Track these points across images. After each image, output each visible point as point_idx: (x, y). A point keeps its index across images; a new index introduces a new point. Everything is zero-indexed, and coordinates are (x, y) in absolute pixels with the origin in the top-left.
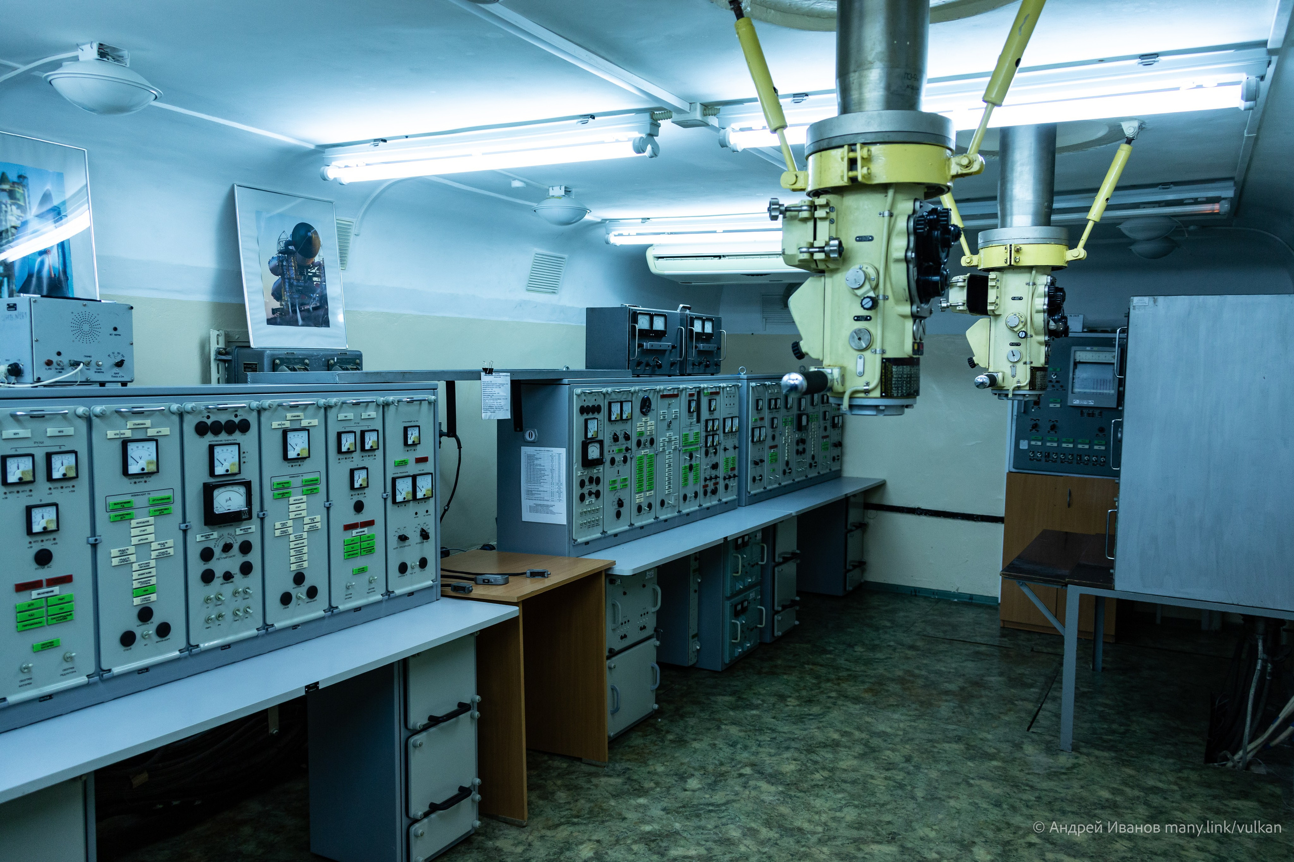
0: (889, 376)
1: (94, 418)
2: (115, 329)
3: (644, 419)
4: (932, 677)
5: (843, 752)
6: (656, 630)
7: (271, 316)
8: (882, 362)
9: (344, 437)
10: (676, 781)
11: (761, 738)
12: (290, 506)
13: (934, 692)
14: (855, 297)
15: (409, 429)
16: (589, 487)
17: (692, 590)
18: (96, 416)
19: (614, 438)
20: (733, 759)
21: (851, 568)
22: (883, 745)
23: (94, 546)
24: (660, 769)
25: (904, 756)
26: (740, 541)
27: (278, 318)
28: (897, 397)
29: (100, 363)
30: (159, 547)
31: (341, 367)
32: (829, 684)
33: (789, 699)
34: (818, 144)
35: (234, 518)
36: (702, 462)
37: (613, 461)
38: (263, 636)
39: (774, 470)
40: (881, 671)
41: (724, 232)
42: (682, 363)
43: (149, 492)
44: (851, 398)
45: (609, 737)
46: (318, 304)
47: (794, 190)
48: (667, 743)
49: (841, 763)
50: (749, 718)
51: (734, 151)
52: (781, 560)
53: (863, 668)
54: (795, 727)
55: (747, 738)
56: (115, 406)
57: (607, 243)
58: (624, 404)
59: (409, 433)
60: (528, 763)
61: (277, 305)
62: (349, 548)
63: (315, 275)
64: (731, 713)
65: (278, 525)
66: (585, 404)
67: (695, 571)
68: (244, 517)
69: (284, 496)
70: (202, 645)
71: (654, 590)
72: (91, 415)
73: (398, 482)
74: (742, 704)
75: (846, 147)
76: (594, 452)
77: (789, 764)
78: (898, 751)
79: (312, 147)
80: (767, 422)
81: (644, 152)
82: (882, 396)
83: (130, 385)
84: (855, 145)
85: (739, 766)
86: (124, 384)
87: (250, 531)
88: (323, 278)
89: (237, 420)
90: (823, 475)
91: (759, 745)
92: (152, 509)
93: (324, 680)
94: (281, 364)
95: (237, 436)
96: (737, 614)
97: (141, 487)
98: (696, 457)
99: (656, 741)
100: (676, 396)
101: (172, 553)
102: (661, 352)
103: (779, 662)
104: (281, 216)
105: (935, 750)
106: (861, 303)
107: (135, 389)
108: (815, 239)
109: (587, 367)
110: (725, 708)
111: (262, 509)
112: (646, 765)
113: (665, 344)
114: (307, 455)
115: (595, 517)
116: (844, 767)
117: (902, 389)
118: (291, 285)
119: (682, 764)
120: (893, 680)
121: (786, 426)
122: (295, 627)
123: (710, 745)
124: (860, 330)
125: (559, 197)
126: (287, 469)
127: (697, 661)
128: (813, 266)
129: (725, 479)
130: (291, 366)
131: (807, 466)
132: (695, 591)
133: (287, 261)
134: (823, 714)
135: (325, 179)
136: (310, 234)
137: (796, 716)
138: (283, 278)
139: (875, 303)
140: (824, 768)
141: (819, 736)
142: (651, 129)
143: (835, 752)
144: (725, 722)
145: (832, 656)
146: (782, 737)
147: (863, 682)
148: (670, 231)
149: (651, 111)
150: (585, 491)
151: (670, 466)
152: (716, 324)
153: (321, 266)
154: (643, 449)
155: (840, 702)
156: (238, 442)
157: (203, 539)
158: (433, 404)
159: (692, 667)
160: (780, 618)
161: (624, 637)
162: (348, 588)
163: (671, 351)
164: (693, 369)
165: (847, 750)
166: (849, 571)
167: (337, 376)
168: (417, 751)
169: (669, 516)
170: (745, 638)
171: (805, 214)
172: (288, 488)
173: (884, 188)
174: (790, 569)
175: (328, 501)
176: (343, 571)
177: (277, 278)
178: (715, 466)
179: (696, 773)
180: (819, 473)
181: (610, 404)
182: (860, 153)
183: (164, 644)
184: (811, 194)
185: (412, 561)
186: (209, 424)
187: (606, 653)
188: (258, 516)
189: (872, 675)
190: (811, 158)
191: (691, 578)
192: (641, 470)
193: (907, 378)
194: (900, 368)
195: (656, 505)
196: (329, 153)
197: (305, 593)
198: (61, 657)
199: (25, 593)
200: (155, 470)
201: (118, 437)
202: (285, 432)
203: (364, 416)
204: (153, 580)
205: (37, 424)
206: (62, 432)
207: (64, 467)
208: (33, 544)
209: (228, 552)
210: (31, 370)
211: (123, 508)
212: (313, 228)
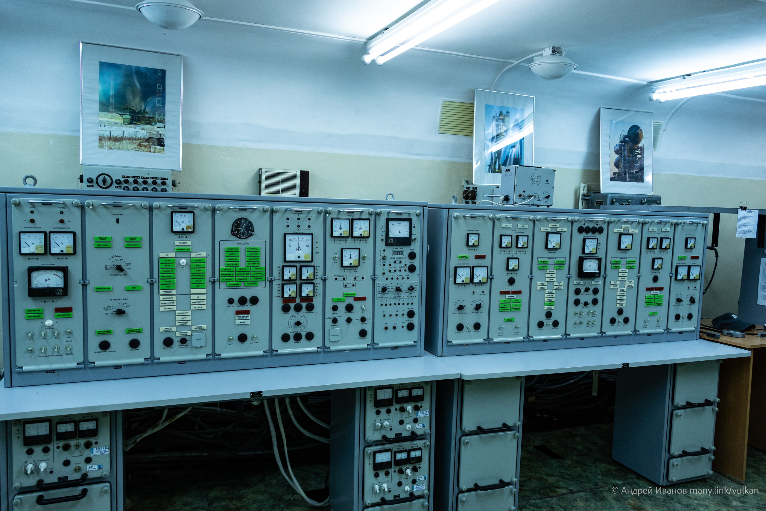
1: (536, 221)
2: (547, 181)
7: (613, 176)
9: (651, 240)
12: (619, 274)
15: (689, 239)
23: (531, 279)
27: (617, 177)
29: (540, 196)
30: (557, 284)
31: (649, 204)
35: (592, 276)
38: (600, 337)
43: (555, 258)
46: (638, 170)
56: (545, 216)
59: (689, 241)
61: (616, 170)
62: (648, 300)
63: (638, 153)
65: (612, 282)
68: (596, 276)
69: (617, 268)
70: (571, 335)
72: (535, 220)
73: (680, 268)
79: (645, 83)
83: (550, 207)
86: (548, 206)
87: (598, 283)
88: (643, 155)
89: (597, 227)
92: (556, 266)
93: (632, 364)
94: (616, 202)
95: (597, 235)
97: (552, 255)
101: (562, 288)
104: (623, 122)
107: (553, 209)
111: (605, 273)
114: (630, 248)
118: (625, 159)
122: (616, 336)
126: (620, 254)
130: (621, 203)
133: (624, 146)
135: (651, 100)
136: (638, 131)
138: (621, 156)
153: (642, 149)
156: (597, 238)
157: (577, 283)
158: (705, 226)
162: (645, 322)
167: (647, 208)
168: (678, 419)
172: (619, 264)
175: (639, 274)
176: (644, 312)
177: (618, 156)
183: (555, 330)
185: (684, 314)
186: (584, 228)
188: (603, 276)
196: (655, 86)
197: (623, 319)
198: (514, 326)
199: (504, 295)
200: (559, 248)
201: (545, 230)
202: (620, 235)
203: (663, 230)
204: (553, 300)
205: (514, 222)
206: (523, 226)
207: (523, 242)
208: (508, 275)
209: (587, 292)
210: (513, 199)
211: (544, 264)
212: (640, 128)
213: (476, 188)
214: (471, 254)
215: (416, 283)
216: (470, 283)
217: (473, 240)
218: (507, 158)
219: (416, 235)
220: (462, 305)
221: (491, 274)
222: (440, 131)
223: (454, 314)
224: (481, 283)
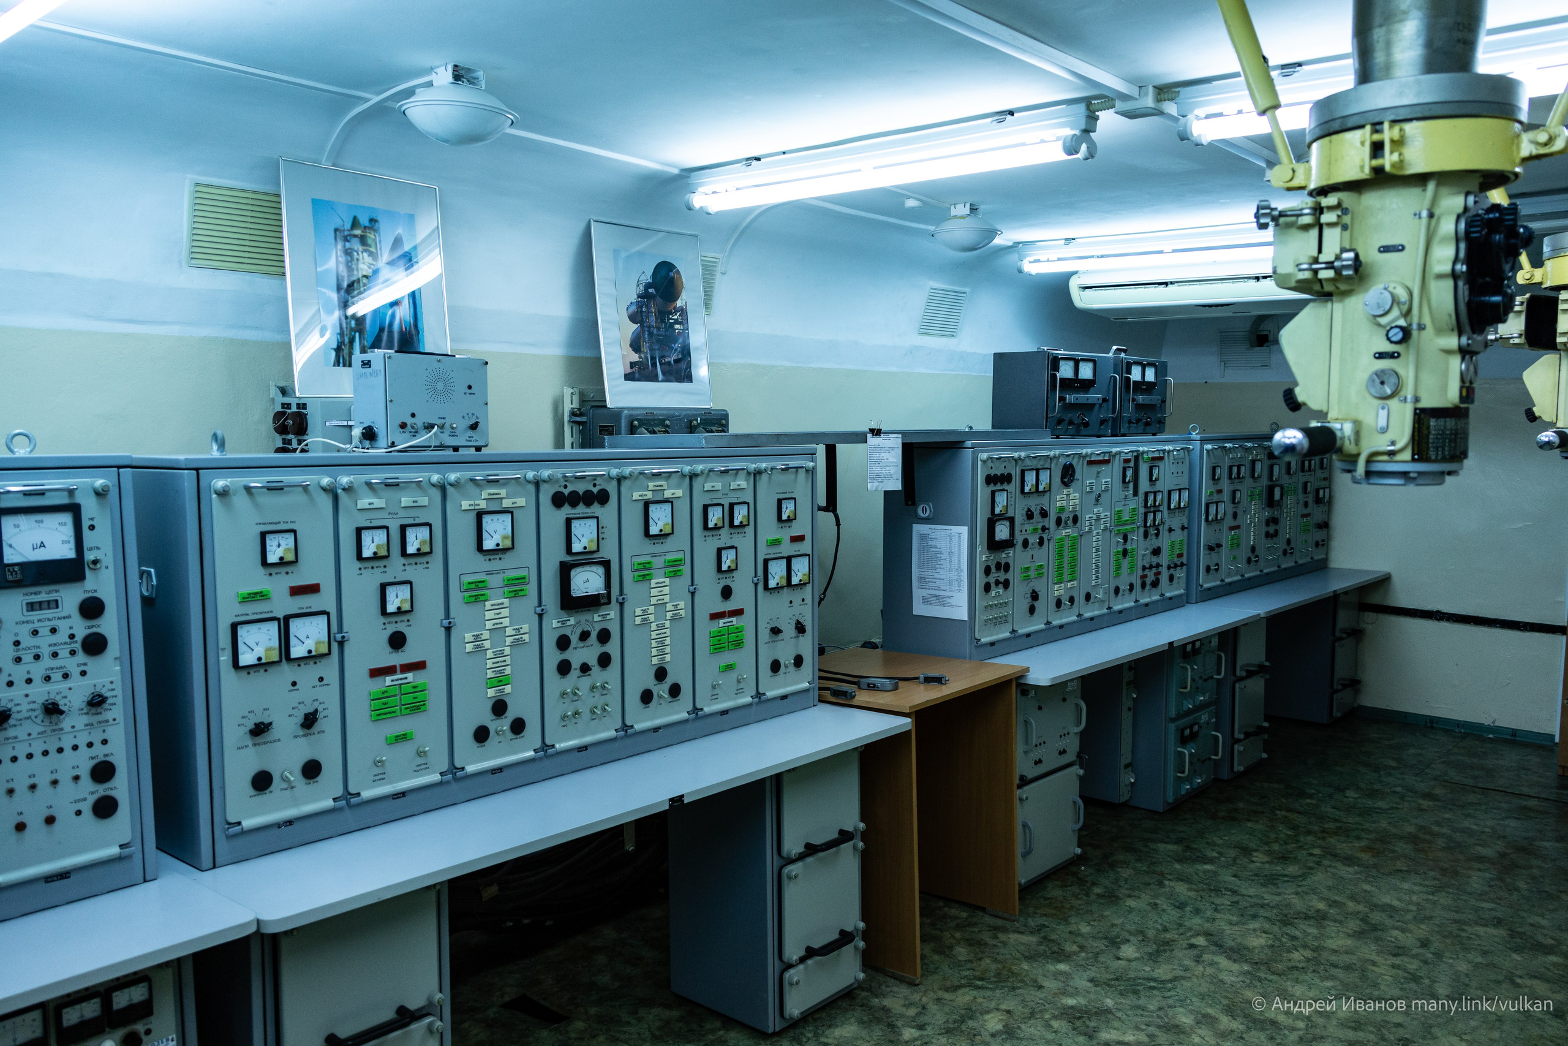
0: (1425, 432)
1: (448, 487)
2: (470, 387)
3: (1065, 491)
4: (1458, 837)
5: (1332, 928)
6: (1079, 756)
7: (629, 370)
8: (1415, 414)
9: (710, 510)
10: (1107, 946)
11: (1218, 901)
12: (652, 590)
13: (1461, 857)
14: (1375, 327)
15: (783, 502)
16: (996, 575)
17: (1125, 709)
18: (451, 485)
19: (1027, 514)
20: (1180, 925)
21: (1340, 687)
22: (1388, 922)
23: (448, 629)
24: (1085, 929)
25: (1419, 939)
26: (1189, 648)
27: (637, 373)
28: (1436, 461)
29: (454, 426)
30: (514, 633)
31: (705, 429)
32: (1310, 838)
33: (1255, 854)
34: (1327, 125)
35: (592, 602)
36: (1140, 546)
37: (1026, 544)
38: (622, 738)
39: (1234, 558)
40: (1384, 824)
41: (1174, 251)
42: (1114, 420)
43: (503, 571)
44: (1369, 461)
45: (1020, 884)
46: (680, 356)
47: (1289, 189)
48: (1093, 897)
49: (1330, 941)
50: (1201, 874)
51: (1197, 145)
52: (1244, 674)
53: (1358, 819)
54: (1264, 889)
55: (1199, 899)
56: (470, 474)
57: (1020, 271)
58: (1041, 472)
59: (784, 506)
60: (921, 908)
61: (635, 357)
62: (714, 641)
63: (677, 322)
64: (1177, 866)
65: (638, 612)
66: (992, 472)
67: (1128, 684)
68: (602, 601)
69: (646, 578)
70: (557, 746)
71: (1077, 705)
72: (446, 483)
73: (771, 564)
74: (1191, 855)
75: (1368, 128)
76: (1002, 532)
77: (1257, 937)
78: (1411, 932)
79: (676, 171)
80: (1226, 496)
81: (1077, 152)
82: (1413, 460)
83: (484, 451)
84: (1381, 123)
85: (1189, 934)
86: (478, 449)
87: (608, 617)
88: (686, 326)
89: (595, 490)
90: (1302, 565)
91: (1216, 910)
92: (506, 590)
93: (690, 793)
94: (640, 426)
95: (596, 509)
96: (1184, 741)
97: (496, 565)
98: (1132, 539)
99: (1079, 894)
100: (1107, 462)
101: (527, 641)
102: (1089, 407)
103: (1241, 805)
104: (641, 254)
105: (1464, 934)
106: (1387, 335)
107: (490, 454)
108: (1320, 251)
109: (993, 427)
110: (1169, 859)
111: (621, 593)
112: (1068, 923)
113: (1094, 396)
114: (670, 532)
115: (1004, 612)
116: (1335, 947)
117: (1443, 449)
118: (651, 334)
119: (1113, 925)
120: (1401, 838)
121: (1251, 501)
122: (656, 730)
123: (1149, 904)
124: (1383, 371)
125: (963, 217)
126: (650, 547)
127: (1131, 797)
128: (1317, 287)
129: (1169, 568)
130: (650, 429)
131: (1280, 553)
132: (1129, 709)
133: (647, 306)
134: (1304, 876)
135: (690, 209)
136: (671, 274)
137: (1266, 876)
138: (642, 326)
139: (1406, 333)
140: (1305, 946)
141: (1298, 904)
142: (1086, 124)
143: (1321, 927)
144: (1169, 877)
145: (1314, 802)
146: (1247, 901)
147: (1359, 838)
148: (1100, 254)
149: (1087, 101)
150: (991, 579)
151: (1098, 550)
152: (1161, 370)
153: (683, 311)
154: (1064, 528)
155: (1326, 863)
156: (596, 515)
157: (560, 625)
158: (811, 472)
159: (1125, 804)
160: (1242, 749)
161: (1038, 762)
162: (714, 687)
163: (1101, 405)
164: (1129, 427)
165: (1337, 924)
166: (1338, 691)
167: (700, 440)
168: (792, 885)
169: (1096, 613)
170: (1194, 772)
171: (1307, 220)
172: (650, 569)
173: (1421, 179)
174: (1256, 686)
175: (692, 585)
176: (709, 667)
177: (635, 326)
178: (1156, 552)
179: (1132, 938)
180: (1296, 562)
181: (1023, 472)
182: (1388, 134)
183: (518, 742)
184: (1314, 193)
185: (786, 659)
186: (566, 494)
187: (1017, 781)
188: (617, 601)
189: (1371, 829)
190: (1315, 146)
191: (1124, 691)
192: (1061, 554)
193: (1451, 434)
194: (1441, 422)
195: (1080, 599)
196: (695, 177)
197: (667, 691)
198: (415, 751)
199: (380, 679)
200: (511, 546)
201: (472, 508)
202: (647, 504)
203: (733, 486)
204: (508, 670)
205: (391, 493)
206: (416, 502)
207: (418, 541)
208: (387, 626)
209: (585, 640)
210: (385, 434)
211: (478, 588)
212: (675, 267)
213: (304, 406)
214: (278, 586)
215: (112, 682)
216: (280, 661)
217: (277, 549)
218: (382, 330)
219: (98, 548)
220: (262, 723)
221: (340, 629)
222: (193, 261)
223: (242, 748)
224: (311, 658)
